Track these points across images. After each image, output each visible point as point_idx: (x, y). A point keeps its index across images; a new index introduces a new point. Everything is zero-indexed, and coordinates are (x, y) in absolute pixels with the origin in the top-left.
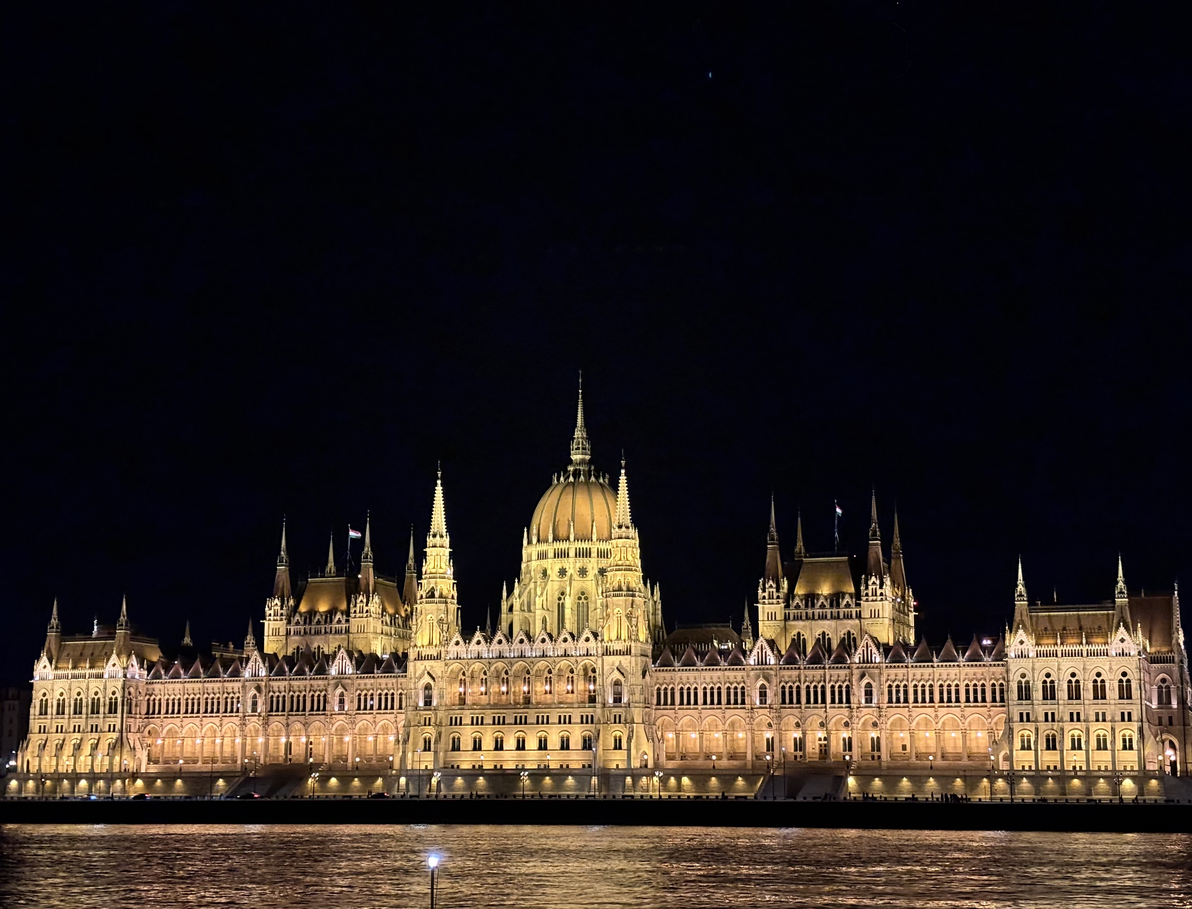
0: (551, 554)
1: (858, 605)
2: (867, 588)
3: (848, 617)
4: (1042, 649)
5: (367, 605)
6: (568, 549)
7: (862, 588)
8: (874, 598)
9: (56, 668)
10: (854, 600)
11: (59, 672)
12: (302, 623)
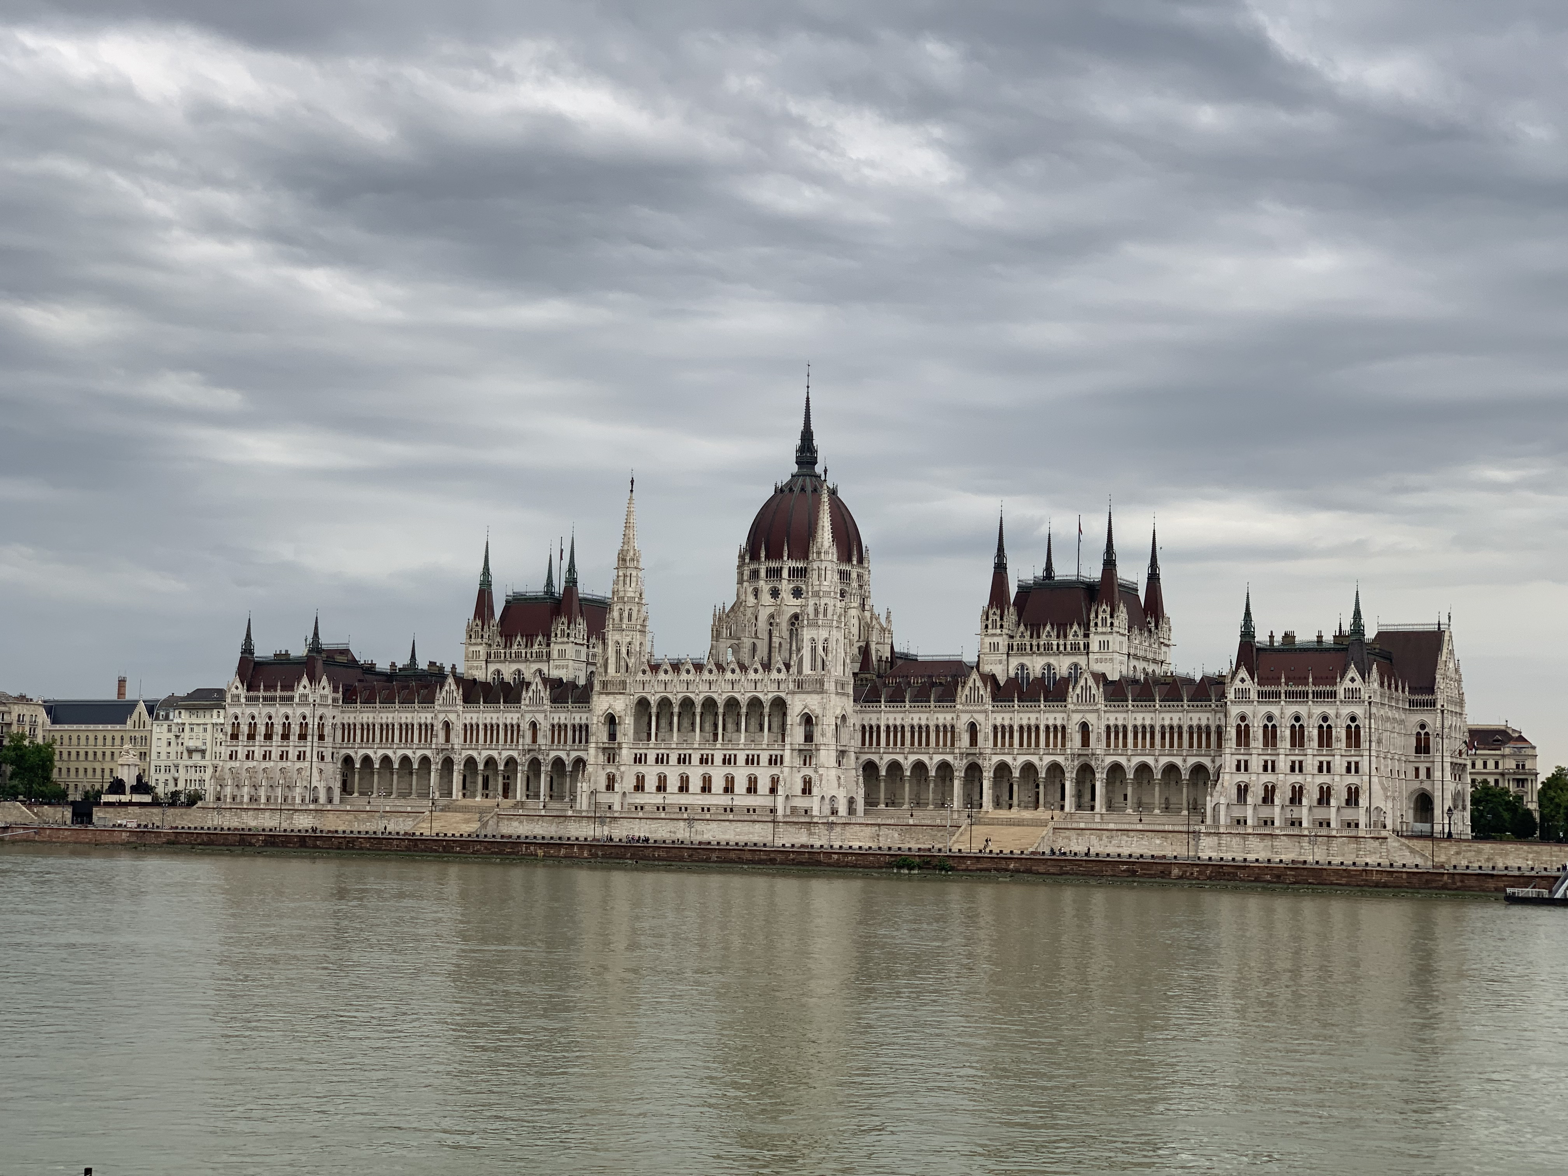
0: (763, 573)
1: (1087, 636)
2: (1097, 617)
3: (1075, 648)
4: (1266, 688)
5: (568, 628)
6: (781, 568)
7: (1093, 615)
8: (1104, 630)
9: (248, 690)
10: (1082, 629)
11: (251, 693)
12: (502, 645)
